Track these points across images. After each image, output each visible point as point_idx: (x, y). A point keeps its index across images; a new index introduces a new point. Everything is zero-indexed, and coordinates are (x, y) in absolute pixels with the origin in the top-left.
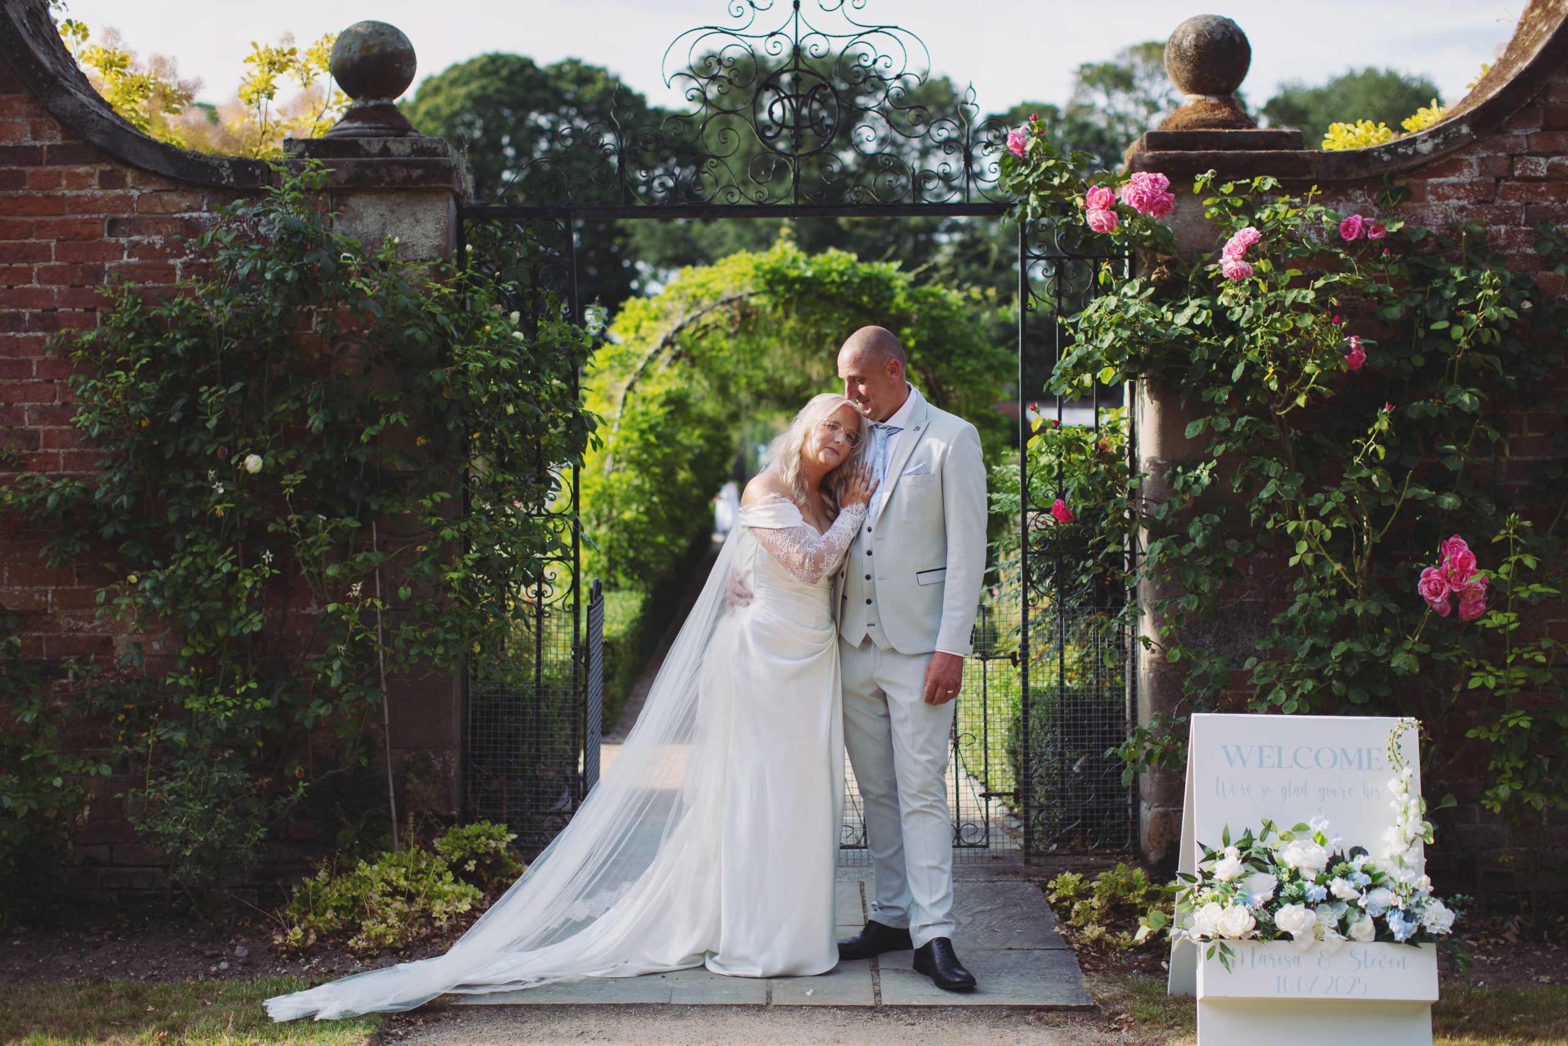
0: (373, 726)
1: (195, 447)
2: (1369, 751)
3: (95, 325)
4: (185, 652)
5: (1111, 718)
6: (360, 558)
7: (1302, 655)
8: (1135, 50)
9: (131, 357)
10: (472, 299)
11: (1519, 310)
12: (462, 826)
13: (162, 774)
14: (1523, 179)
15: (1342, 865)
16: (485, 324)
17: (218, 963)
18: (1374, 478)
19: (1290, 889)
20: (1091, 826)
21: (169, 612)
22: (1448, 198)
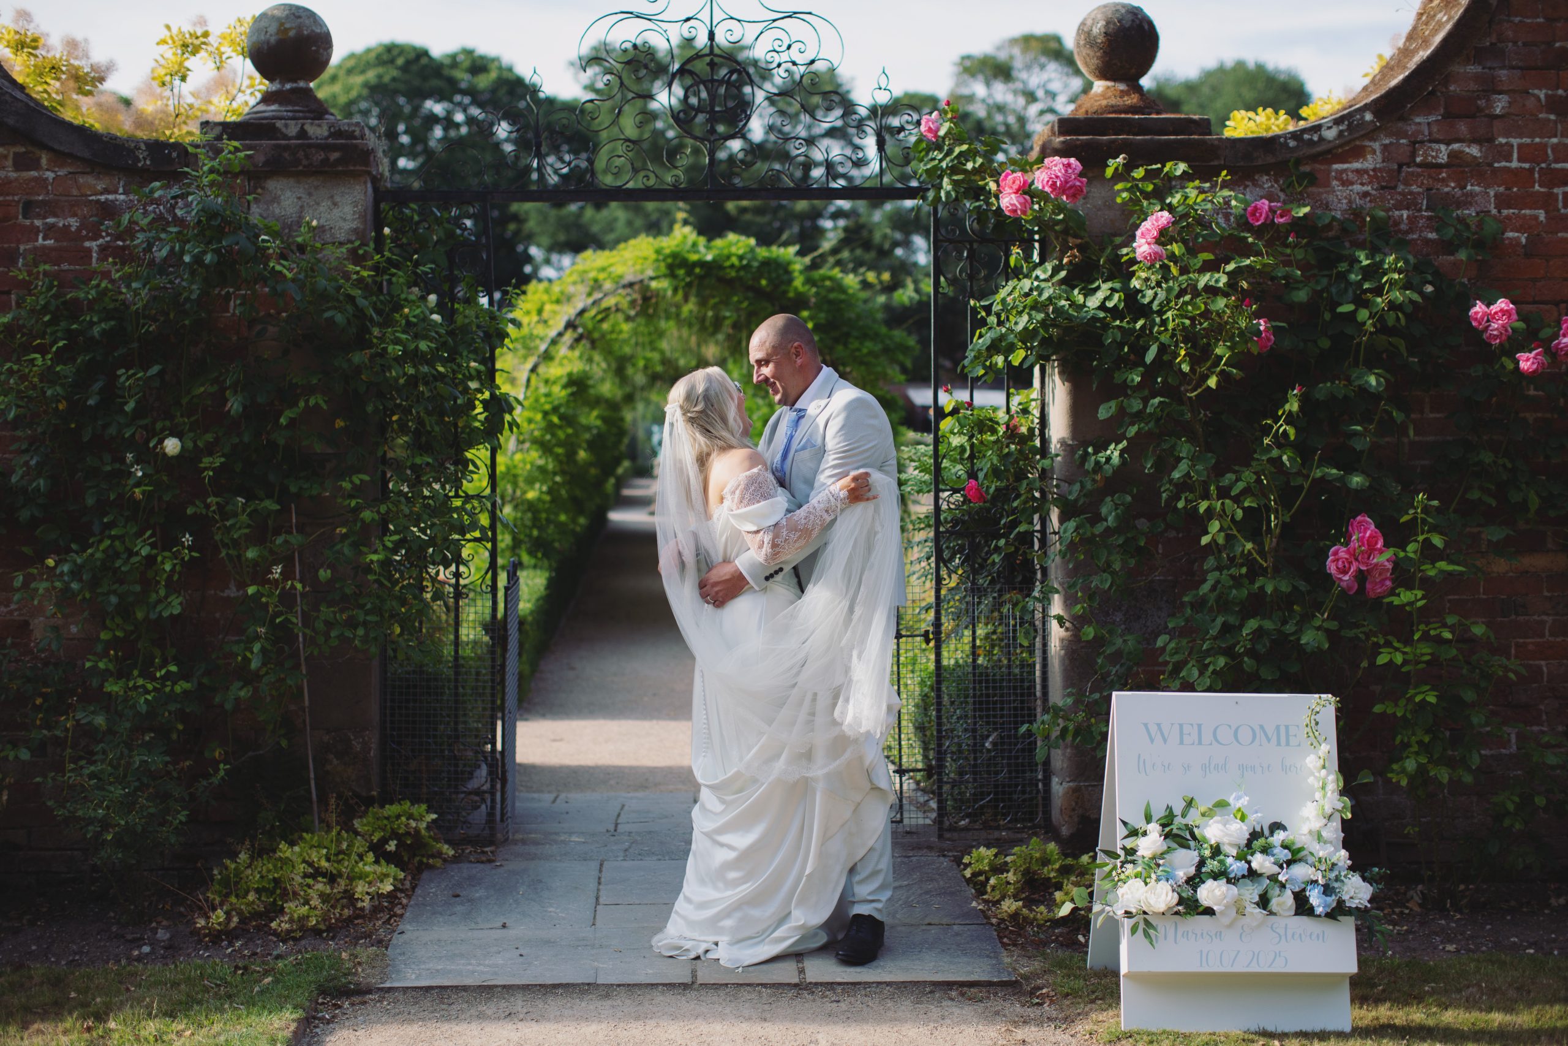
0: (293, 707)
1: (112, 431)
2: (1287, 727)
3: (10, 308)
4: (104, 636)
5: (1022, 695)
6: (279, 540)
7: (1213, 632)
8: (1014, 41)
9: (48, 340)
10: (390, 282)
11: (1421, 293)
12: (382, 807)
13: (81, 758)
14: (1424, 165)
15: (1262, 841)
16: (402, 307)
17: (139, 947)
18: (1285, 458)
19: (1212, 865)
20: (1003, 801)
21: (88, 596)
22: (1352, 183)
